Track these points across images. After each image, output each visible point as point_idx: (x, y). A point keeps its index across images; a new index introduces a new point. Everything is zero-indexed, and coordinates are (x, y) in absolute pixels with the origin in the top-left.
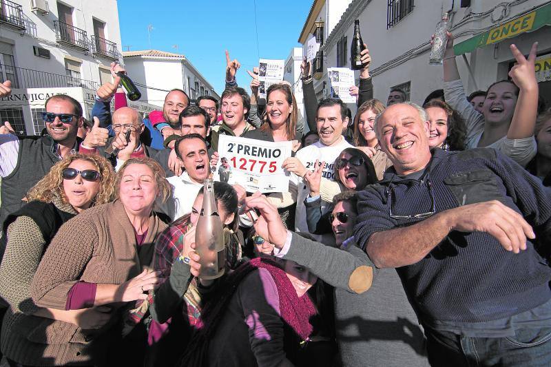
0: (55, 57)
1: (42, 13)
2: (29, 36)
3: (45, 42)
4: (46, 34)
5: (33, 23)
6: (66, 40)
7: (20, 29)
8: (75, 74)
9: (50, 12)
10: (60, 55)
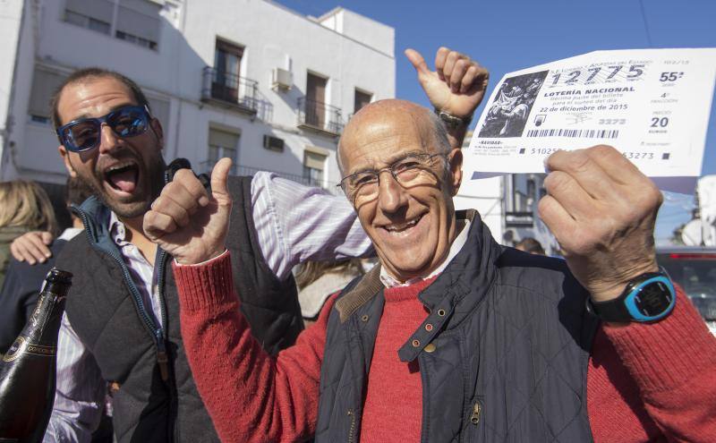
0: (289, 149)
1: (283, 90)
2: (261, 122)
3: (281, 128)
4: (283, 118)
5: (270, 104)
6: (312, 124)
7: (251, 113)
8: (316, 173)
9: (294, 87)
10: (298, 145)
